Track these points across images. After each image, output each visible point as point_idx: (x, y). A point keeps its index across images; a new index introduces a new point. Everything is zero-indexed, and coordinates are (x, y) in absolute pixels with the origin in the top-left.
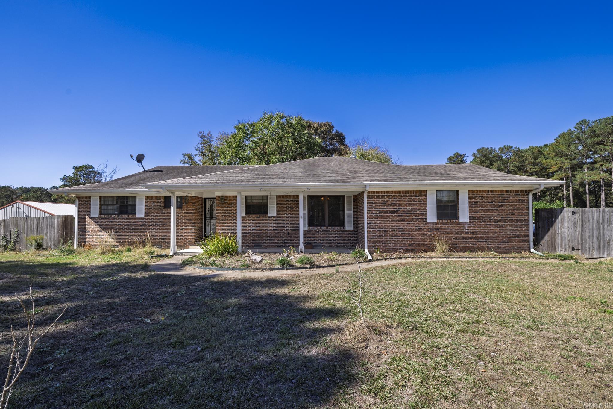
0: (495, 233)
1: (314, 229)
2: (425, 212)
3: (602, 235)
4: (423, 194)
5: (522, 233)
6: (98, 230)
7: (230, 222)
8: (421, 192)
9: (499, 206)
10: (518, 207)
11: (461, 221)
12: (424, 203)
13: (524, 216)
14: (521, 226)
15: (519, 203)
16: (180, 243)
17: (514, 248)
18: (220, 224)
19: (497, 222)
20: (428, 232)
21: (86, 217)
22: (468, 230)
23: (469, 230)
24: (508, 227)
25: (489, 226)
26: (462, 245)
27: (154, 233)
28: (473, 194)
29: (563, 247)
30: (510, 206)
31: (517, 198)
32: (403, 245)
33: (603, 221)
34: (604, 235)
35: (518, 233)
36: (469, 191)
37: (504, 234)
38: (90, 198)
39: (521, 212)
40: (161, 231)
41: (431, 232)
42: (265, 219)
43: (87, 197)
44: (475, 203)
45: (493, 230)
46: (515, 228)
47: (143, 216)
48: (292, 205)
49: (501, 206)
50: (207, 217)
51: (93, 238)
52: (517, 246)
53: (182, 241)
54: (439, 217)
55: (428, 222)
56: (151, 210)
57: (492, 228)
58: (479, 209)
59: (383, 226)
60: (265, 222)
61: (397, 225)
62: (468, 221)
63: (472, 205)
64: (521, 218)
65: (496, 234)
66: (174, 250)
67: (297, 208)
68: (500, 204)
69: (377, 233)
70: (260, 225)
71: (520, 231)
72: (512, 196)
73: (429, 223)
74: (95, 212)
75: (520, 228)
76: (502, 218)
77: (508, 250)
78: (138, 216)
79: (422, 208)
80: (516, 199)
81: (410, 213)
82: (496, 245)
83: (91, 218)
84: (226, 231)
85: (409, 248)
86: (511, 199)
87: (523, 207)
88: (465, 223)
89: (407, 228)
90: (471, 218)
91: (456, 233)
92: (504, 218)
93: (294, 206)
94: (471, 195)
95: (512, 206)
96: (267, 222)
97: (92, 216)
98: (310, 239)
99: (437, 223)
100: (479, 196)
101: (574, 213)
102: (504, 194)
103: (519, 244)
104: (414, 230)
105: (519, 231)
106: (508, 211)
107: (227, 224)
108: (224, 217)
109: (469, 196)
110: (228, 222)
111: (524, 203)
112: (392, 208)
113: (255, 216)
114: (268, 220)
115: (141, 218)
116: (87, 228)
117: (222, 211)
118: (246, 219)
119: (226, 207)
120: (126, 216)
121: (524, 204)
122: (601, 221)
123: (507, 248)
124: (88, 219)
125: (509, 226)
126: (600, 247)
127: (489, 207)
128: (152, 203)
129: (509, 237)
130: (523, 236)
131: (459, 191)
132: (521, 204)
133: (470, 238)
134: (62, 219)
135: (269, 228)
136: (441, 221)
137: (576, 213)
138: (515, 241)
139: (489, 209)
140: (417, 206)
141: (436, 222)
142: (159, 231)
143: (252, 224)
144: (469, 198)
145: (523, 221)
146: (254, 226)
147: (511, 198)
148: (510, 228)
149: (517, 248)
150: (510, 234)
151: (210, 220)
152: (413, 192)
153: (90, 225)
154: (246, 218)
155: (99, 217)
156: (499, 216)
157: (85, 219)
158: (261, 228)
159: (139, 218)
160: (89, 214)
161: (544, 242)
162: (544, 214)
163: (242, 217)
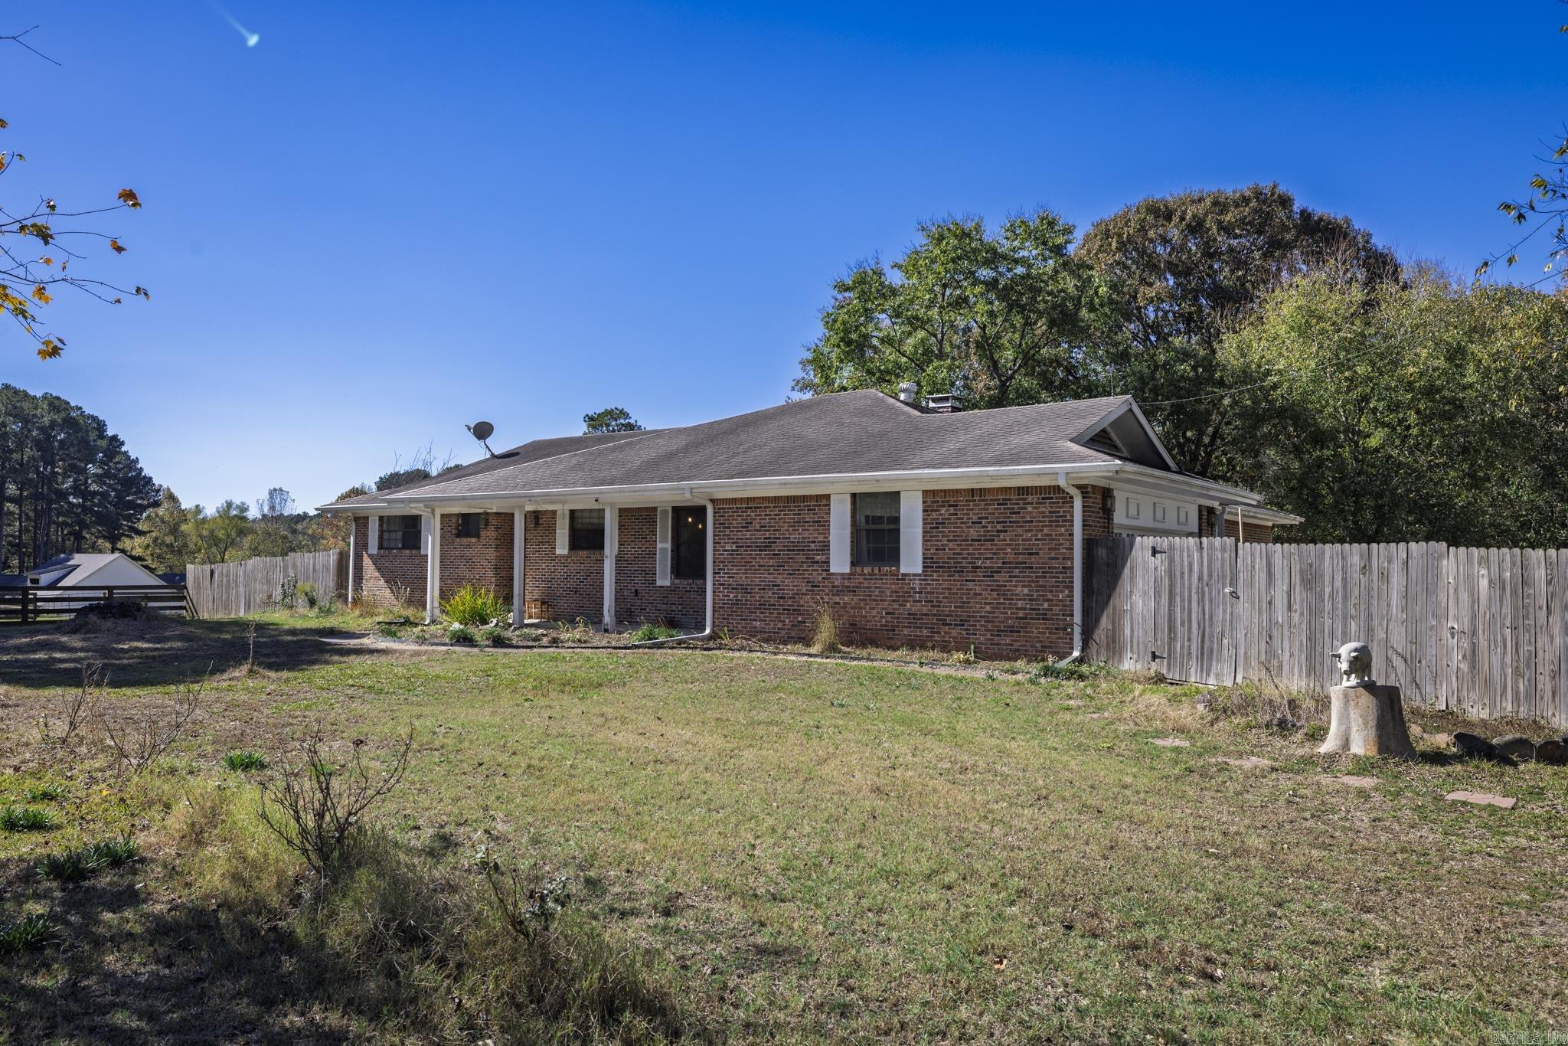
0: (985, 603)
2: (825, 547)
3: (1207, 617)
4: (824, 502)
5: (1056, 605)
6: (376, 577)
7: (547, 566)
8: (818, 497)
9: (998, 531)
10: (1047, 535)
11: (902, 571)
12: (824, 524)
13: (1064, 559)
14: (1053, 586)
15: (1050, 521)
17: (1035, 647)
19: (992, 573)
20: (833, 595)
21: (364, 553)
22: (920, 593)
23: (923, 595)
24: (1019, 589)
25: (970, 585)
26: (906, 632)
28: (935, 499)
29: (1135, 647)
30: (1026, 531)
31: (1046, 508)
32: (780, 625)
33: (1210, 576)
34: (1211, 618)
35: (1046, 605)
36: (925, 492)
37: (1009, 609)
38: (368, 518)
39: (1055, 549)
41: (838, 595)
43: (364, 517)
44: (939, 524)
45: (980, 594)
46: (1038, 591)
49: (1001, 531)
52: (1041, 642)
55: (833, 570)
57: (978, 589)
58: (949, 541)
59: (742, 579)
61: (770, 578)
62: (920, 571)
63: (932, 528)
64: (1055, 563)
65: (988, 608)
66: (432, 616)
68: (999, 527)
69: (732, 596)
71: (1052, 600)
72: (1032, 503)
73: (834, 574)
74: (373, 543)
75: (1051, 591)
76: (1004, 563)
77: (1018, 650)
78: (423, 551)
79: (821, 538)
80: (1044, 512)
81: (795, 548)
82: (989, 636)
83: (369, 556)
85: (793, 634)
86: (1030, 512)
87: (1061, 535)
88: (915, 575)
89: (789, 584)
90: (929, 563)
91: (894, 601)
92: (1009, 563)
94: (929, 503)
95: (1031, 531)
97: (369, 552)
98: (674, 607)
99: (851, 574)
100: (950, 506)
101: (1155, 552)
102: (1009, 500)
103: (1048, 638)
104: (804, 591)
105: (1048, 600)
106: (1019, 545)
108: (537, 554)
109: (924, 507)
110: (543, 565)
111: (1063, 521)
112: (760, 538)
113: (583, 553)
116: (364, 574)
117: (535, 542)
118: (569, 560)
119: (541, 534)
121: (1064, 526)
122: (1206, 578)
123: (1016, 645)
124: (365, 557)
125: (1023, 586)
126: (1202, 654)
127: (973, 533)
129: (1021, 615)
130: (1058, 615)
131: (902, 495)
132: (1057, 526)
133: (926, 615)
136: (858, 569)
137: (1161, 552)
138: (1037, 629)
139: (972, 540)
140: (810, 533)
141: (848, 571)
144: (924, 511)
145: (1061, 573)
147: (1030, 509)
148: (1026, 591)
149: (1043, 647)
150: (1025, 609)
152: (804, 498)
153: (369, 568)
154: (570, 557)
155: (378, 554)
156: (998, 558)
160: (365, 546)
161: (1100, 634)
162: (1101, 553)
163: (564, 556)
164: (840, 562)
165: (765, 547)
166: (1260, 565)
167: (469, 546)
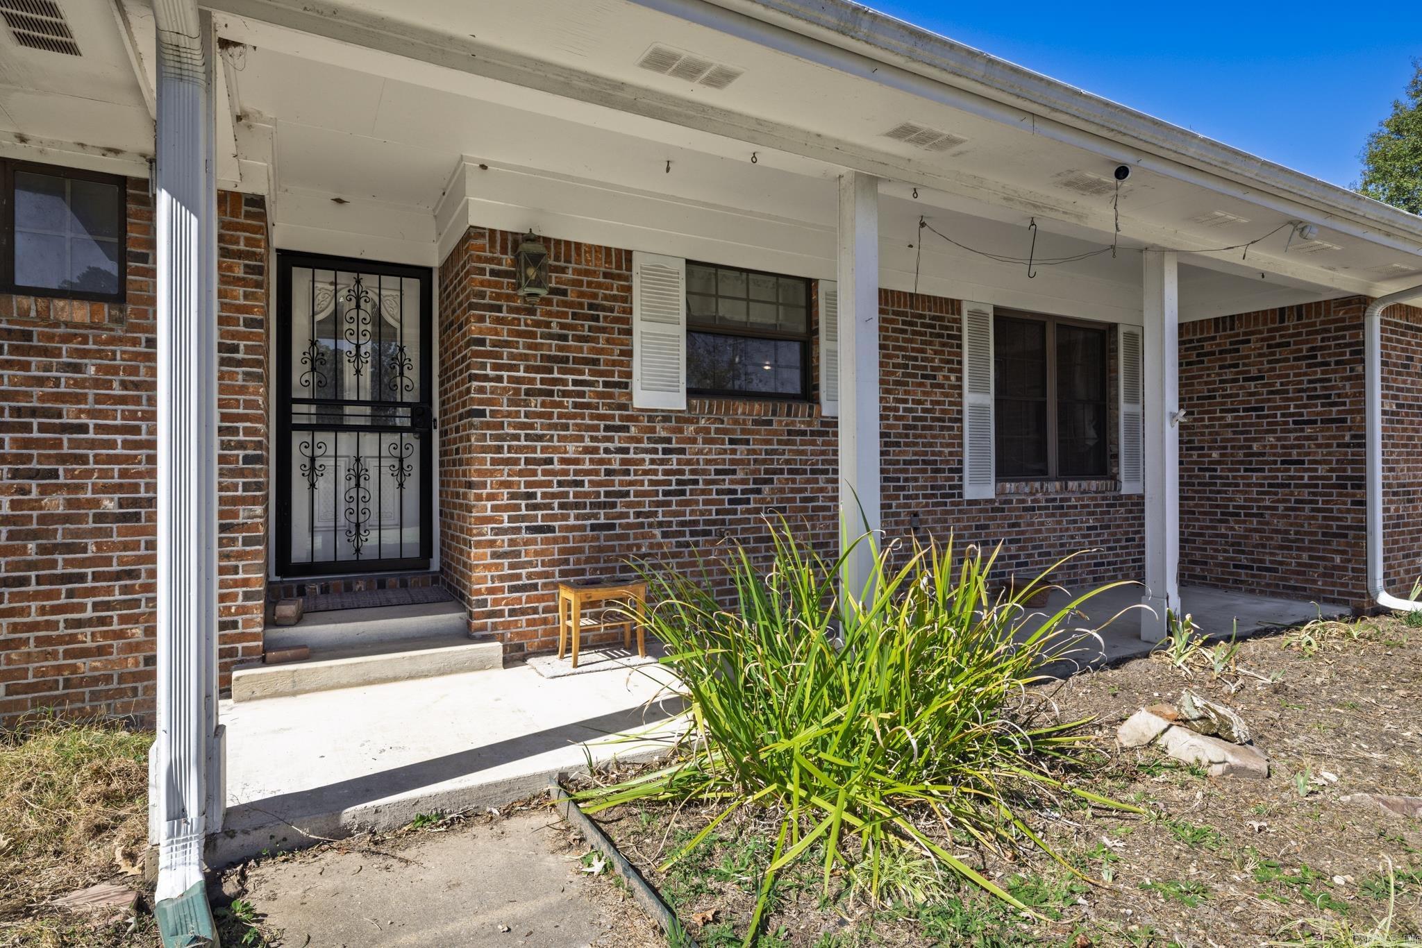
1: (1017, 493)
7: (587, 450)
16: (101, 651)
18: (507, 462)
42: (803, 433)
48: (929, 354)
50: (296, 408)
53: (120, 635)
60: (803, 453)
67: (951, 370)
70: (775, 472)
84: (554, 518)
93: (937, 363)
107: (563, 461)
108: (536, 405)
110: (571, 447)
113: (741, 412)
114: (820, 440)
117: (525, 357)
118: (690, 430)
119: (555, 329)
135: (822, 490)
143: (732, 462)
146: (740, 475)
151: (320, 436)
154: (689, 421)
158: (782, 491)
163: (667, 416)
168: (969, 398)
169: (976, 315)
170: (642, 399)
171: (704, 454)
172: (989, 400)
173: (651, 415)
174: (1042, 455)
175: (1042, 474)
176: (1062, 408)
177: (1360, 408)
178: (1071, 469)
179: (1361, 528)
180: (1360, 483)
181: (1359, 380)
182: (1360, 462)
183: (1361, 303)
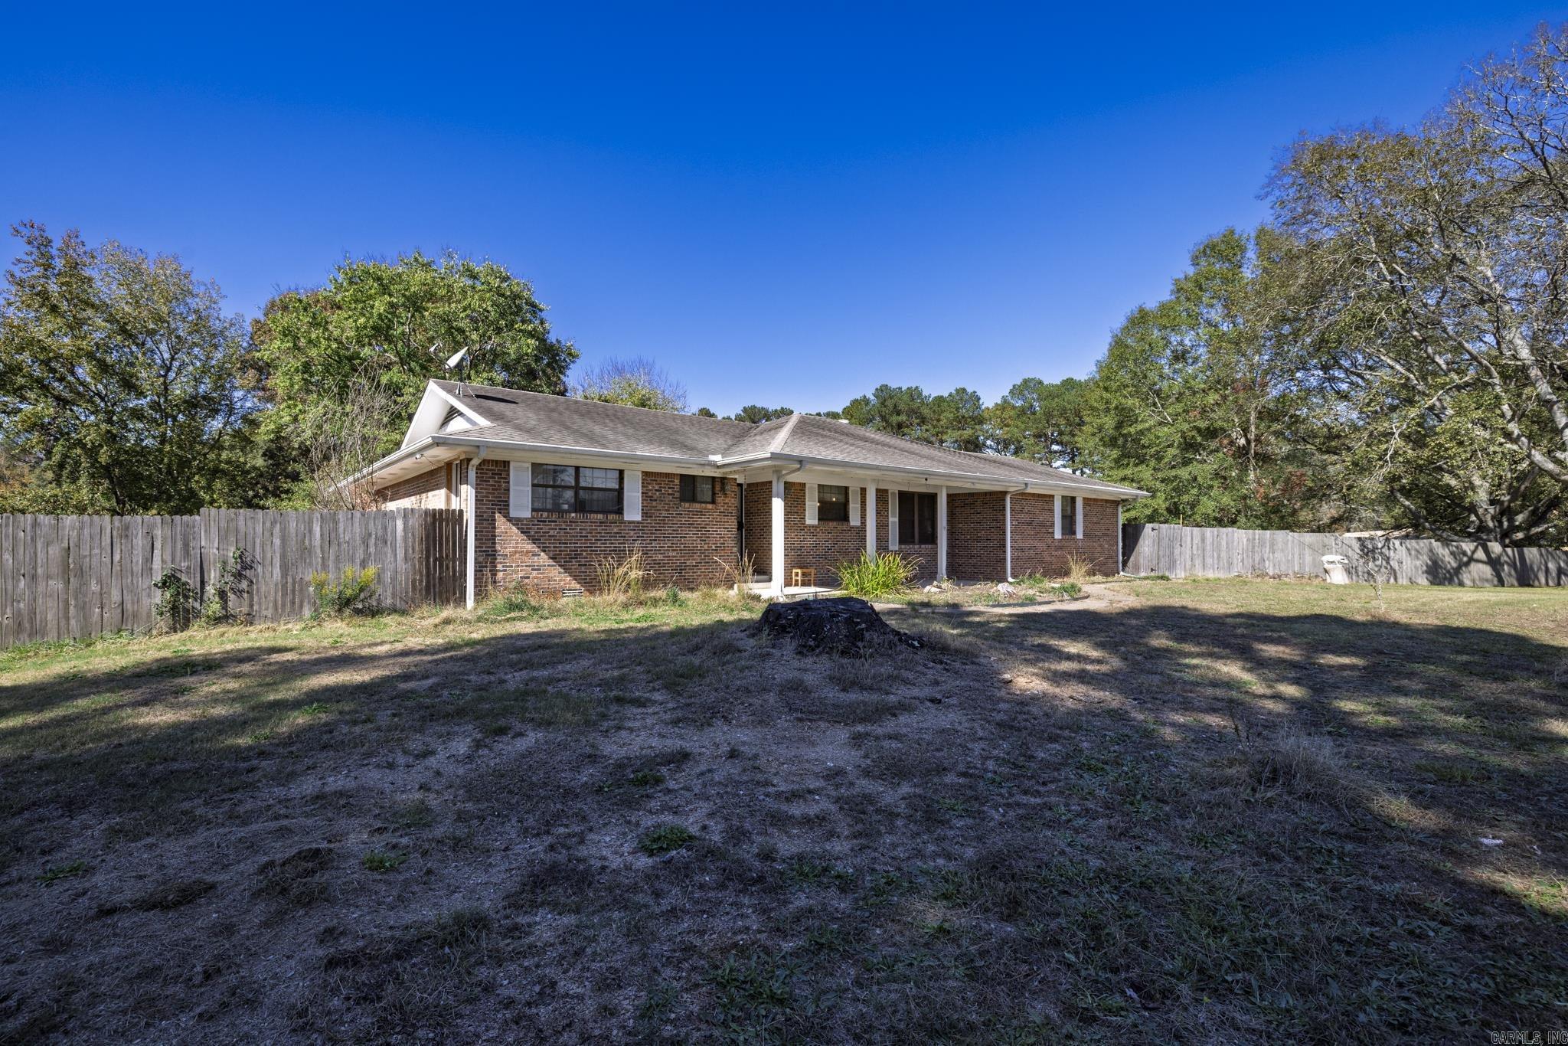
0: (1098, 552)
1: (906, 548)
2: (1053, 524)
3: (1171, 553)
4: (1052, 499)
6: (528, 552)
7: (796, 535)
8: (1050, 496)
11: (1077, 537)
12: (1052, 512)
13: (1115, 532)
14: (1113, 544)
16: (713, 578)
17: (1108, 571)
19: (1099, 538)
20: (1055, 551)
21: (497, 515)
22: (1081, 548)
25: (1095, 544)
27: (660, 557)
28: (1086, 501)
29: (1144, 567)
30: (1107, 519)
31: (1111, 510)
32: (1037, 570)
34: (1173, 554)
36: (1083, 498)
37: (1103, 554)
38: (506, 464)
39: (1113, 528)
40: (674, 554)
42: (846, 530)
43: (497, 461)
44: (1088, 512)
45: (1097, 548)
47: (639, 518)
49: (1101, 519)
51: (517, 572)
53: (715, 575)
54: (1063, 534)
55: (1055, 537)
56: (654, 503)
58: (1089, 523)
59: (1020, 543)
60: (846, 536)
61: (1032, 542)
62: (1082, 538)
63: (1085, 516)
64: (1113, 534)
65: (1099, 554)
69: (1016, 554)
70: (838, 541)
71: (1112, 553)
72: (1108, 507)
73: (1055, 540)
74: (521, 501)
75: (1111, 547)
77: (1106, 573)
78: (627, 517)
79: (1051, 519)
80: (1111, 512)
81: (1042, 525)
83: (510, 520)
87: (1114, 522)
88: (1080, 540)
90: (1084, 534)
91: (1075, 553)
92: (1103, 534)
93: (881, 509)
94: (1083, 504)
96: (848, 536)
97: (513, 514)
99: (1061, 539)
100: (1089, 506)
101: (1153, 529)
102: (1103, 505)
104: (1045, 549)
105: (1112, 550)
106: (1105, 526)
107: (791, 538)
111: (1114, 516)
112: (1028, 518)
113: (832, 524)
114: (849, 532)
115: (633, 522)
116: (498, 547)
118: (819, 530)
120: (600, 516)
122: (1171, 541)
123: (1105, 570)
124: (500, 520)
125: (1106, 544)
126: (1170, 567)
127: (1095, 520)
128: (657, 487)
129: (1106, 557)
130: (1113, 557)
131: (1077, 499)
132: (1113, 519)
133: (1084, 559)
134: (426, 521)
135: (850, 547)
136: (1064, 537)
137: (1155, 530)
138: (1110, 563)
139: (1095, 523)
140: (1047, 516)
142: (671, 554)
143: (828, 538)
144: (1082, 507)
145: (1114, 538)
146: (830, 542)
147: (1108, 510)
149: (1111, 569)
150: (1107, 554)
152: (1045, 496)
153: (509, 538)
154: (818, 527)
155: (533, 517)
156: (1101, 532)
157: (495, 520)
158: (840, 547)
159: (630, 522)
160: (504, 506)
161: (1130, 564)
162: (1130, 530)
163: (813, 526)
164: (1058, 535)
165: (1029, 524)
166: (1189, 534)
167: (701, 513)
168: (891, 519)
169: (893, 494)
170: (808, 522)
171: (821, 536)
172: (897, 520)
173: (810, 526)
174: (913, 537)
175: (913, 543)
176: (920, 521)
177: (1004, 524)
178: (922, 541)
179: (1005, 559)
180: (1004, 546)
181: (1004, 515)
182: (1004, 540)
183: (1005, 493)
